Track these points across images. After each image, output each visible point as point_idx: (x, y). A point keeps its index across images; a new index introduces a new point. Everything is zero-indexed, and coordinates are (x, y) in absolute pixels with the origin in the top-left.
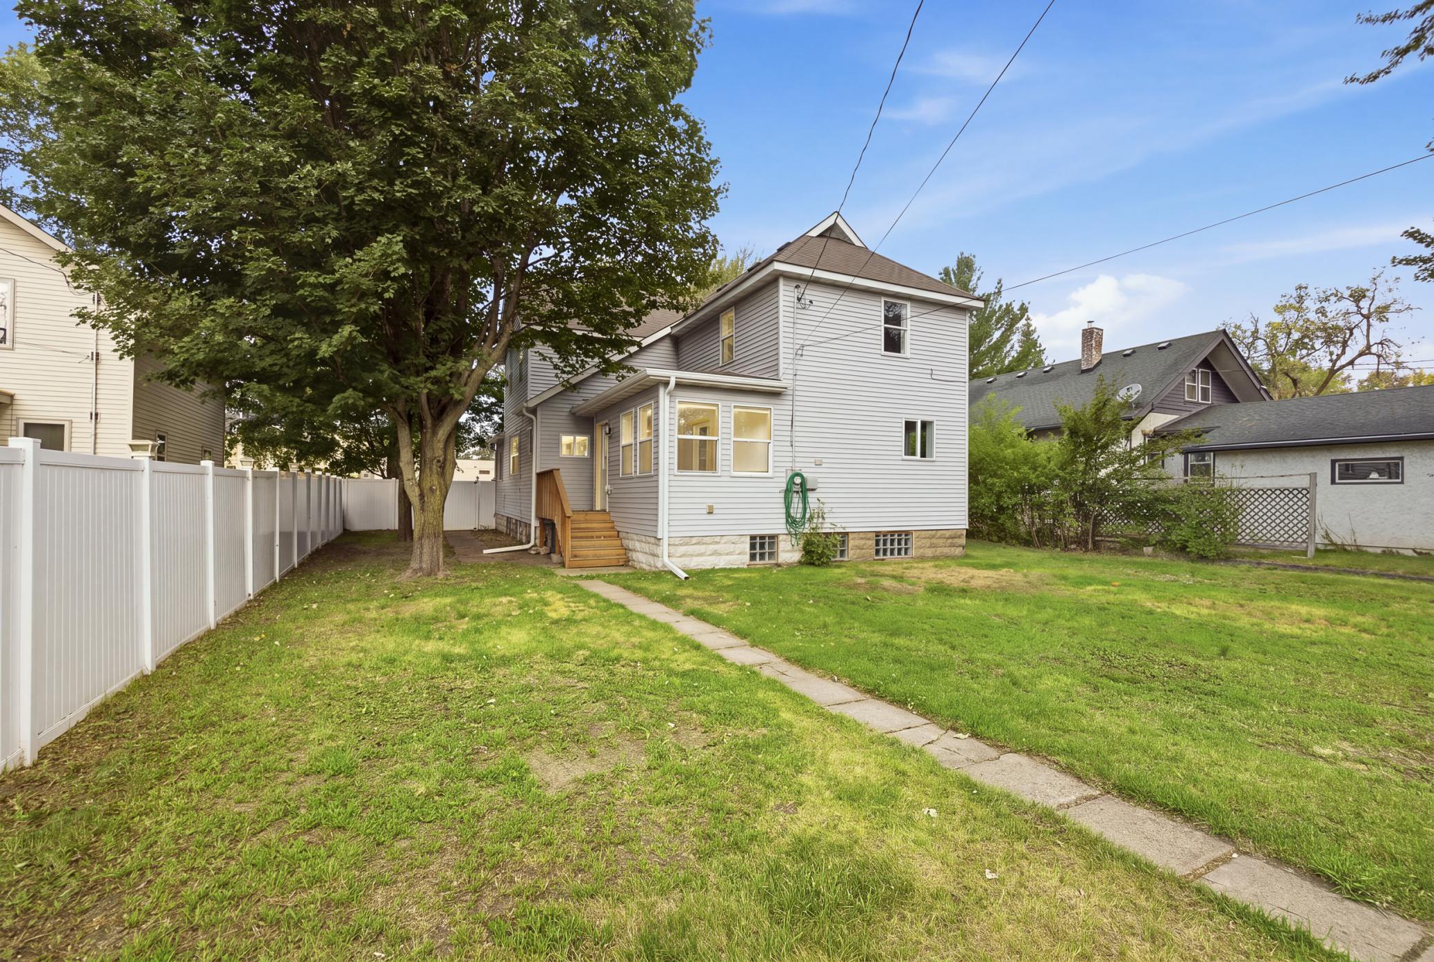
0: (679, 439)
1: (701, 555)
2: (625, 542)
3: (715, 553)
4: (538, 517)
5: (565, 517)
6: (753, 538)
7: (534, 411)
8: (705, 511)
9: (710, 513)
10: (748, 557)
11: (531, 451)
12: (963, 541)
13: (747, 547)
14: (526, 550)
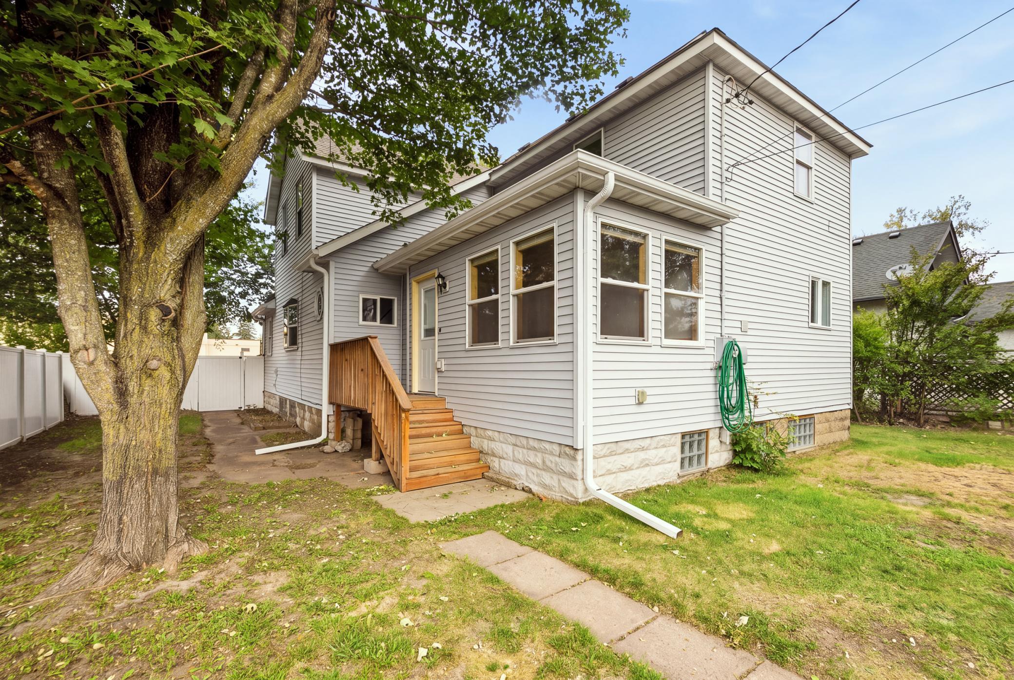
0: (603, 285)
1: (626, 469)
2: (475, 442)
3: (645, 464)
4: (331, 403)
5: (397, 410)
6: (683, 436)
7: (324, 262)
8: (633, 401)
9: (640, 403)
10: (678, 464)
11: (321, 313)
12: (847, 422)
13: (675, 451)
14: (316, 446)
